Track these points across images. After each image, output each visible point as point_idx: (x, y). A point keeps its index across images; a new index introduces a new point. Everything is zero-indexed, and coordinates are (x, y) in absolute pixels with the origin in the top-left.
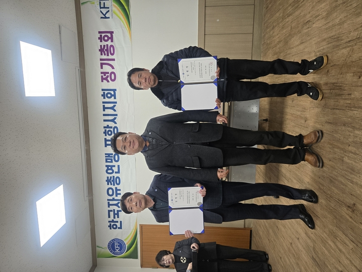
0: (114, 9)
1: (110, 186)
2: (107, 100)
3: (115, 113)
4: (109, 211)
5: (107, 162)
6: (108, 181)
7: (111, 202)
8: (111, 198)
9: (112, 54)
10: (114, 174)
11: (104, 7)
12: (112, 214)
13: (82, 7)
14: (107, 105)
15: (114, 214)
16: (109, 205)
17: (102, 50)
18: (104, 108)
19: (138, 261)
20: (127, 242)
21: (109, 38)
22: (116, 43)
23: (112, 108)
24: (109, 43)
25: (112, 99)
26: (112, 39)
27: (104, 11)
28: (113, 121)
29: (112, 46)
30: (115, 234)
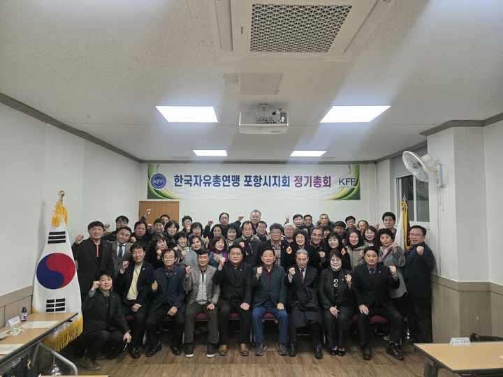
0: (346, 189)
1: (212, 178)
2: (281, 179)
3: (272, 185)
4: (191, 176)
5: (233, 176)
6: (217, 177)
7: (198, 178)
8: (202, 178)
9: (314, 185)
10: (222, 182)
11: (347, 182)
12: (189, 178)
13: (347, 165)
14: (277, 179)
15: (188, 181)
16: (196, 177)
17: (317, 178)
18: (275, 177)
19: (145, 199)
20: (163, 190)
21: (326, 184)
22: (323, 189)
23: (275, 183)
24: (323, 184)
25: (282, 183)
26: (325, 186)
27: (344, 181)
28: (265, 183)
29: (321, 185)
30: (170, 181)
